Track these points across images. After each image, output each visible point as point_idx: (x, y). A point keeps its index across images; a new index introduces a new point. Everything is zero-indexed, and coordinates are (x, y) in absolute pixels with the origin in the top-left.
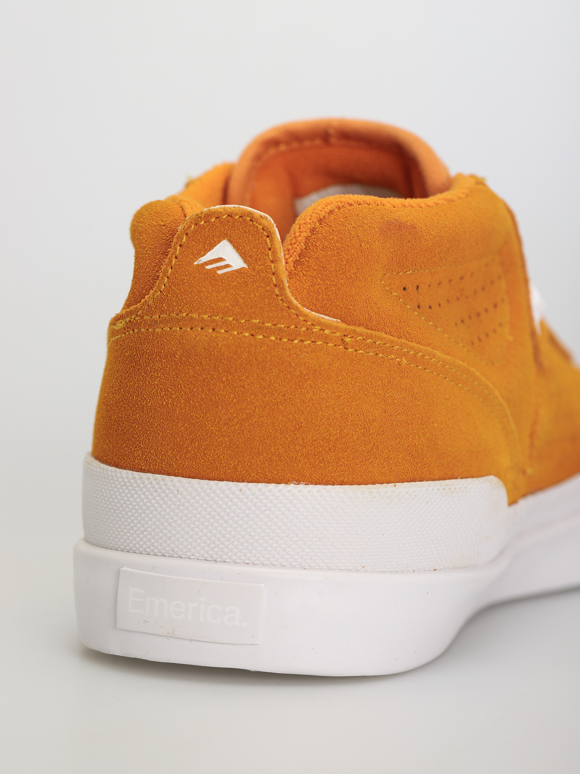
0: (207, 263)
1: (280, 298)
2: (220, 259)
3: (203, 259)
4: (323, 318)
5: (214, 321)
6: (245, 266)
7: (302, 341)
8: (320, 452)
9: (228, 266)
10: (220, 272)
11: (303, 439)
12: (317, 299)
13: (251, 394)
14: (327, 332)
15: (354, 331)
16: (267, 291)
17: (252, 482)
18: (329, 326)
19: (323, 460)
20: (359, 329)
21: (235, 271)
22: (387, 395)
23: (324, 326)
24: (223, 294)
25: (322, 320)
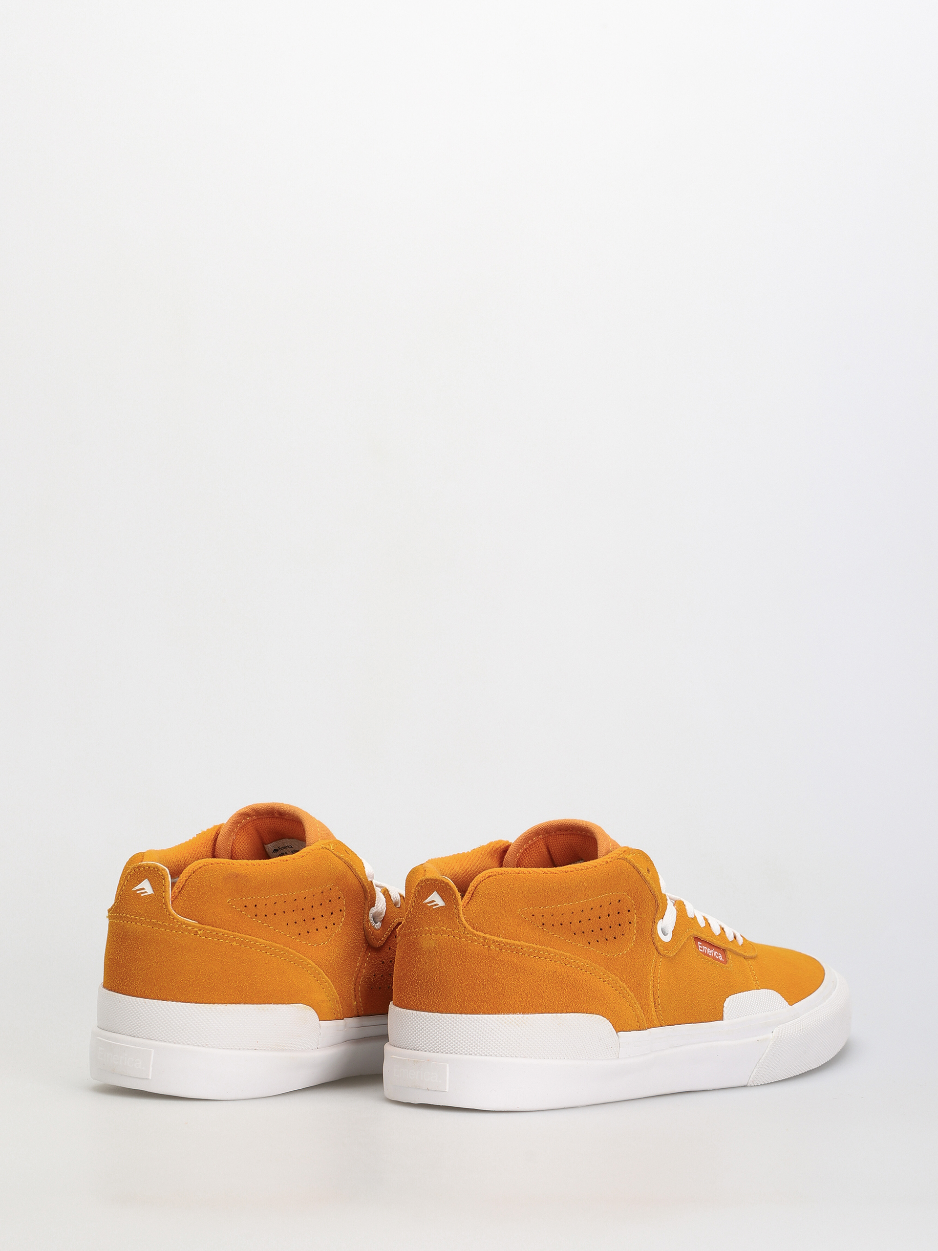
0: (137, 890)
1: (165, 910)
2: (143, 889)
3: (137, 888)
4: (186, 920)
5: (136, 919)
6: (153, 893)
7: (176, 931)
8: (185, 987)
9: (146, 892)
10: (142, 895)
11: (176, 980)
12: (185, 912)
13: (152, 956)
14: (190, 928)
15: (204, 928)
16: (160, 906)
17: (151, 999)
18: (190, 925)
19: (186, 990)
20: (207, 927)
21: (148, 895)
22: (224, 960)
23: (188, 925)
24: (142, 906)
25: (186, 922)
